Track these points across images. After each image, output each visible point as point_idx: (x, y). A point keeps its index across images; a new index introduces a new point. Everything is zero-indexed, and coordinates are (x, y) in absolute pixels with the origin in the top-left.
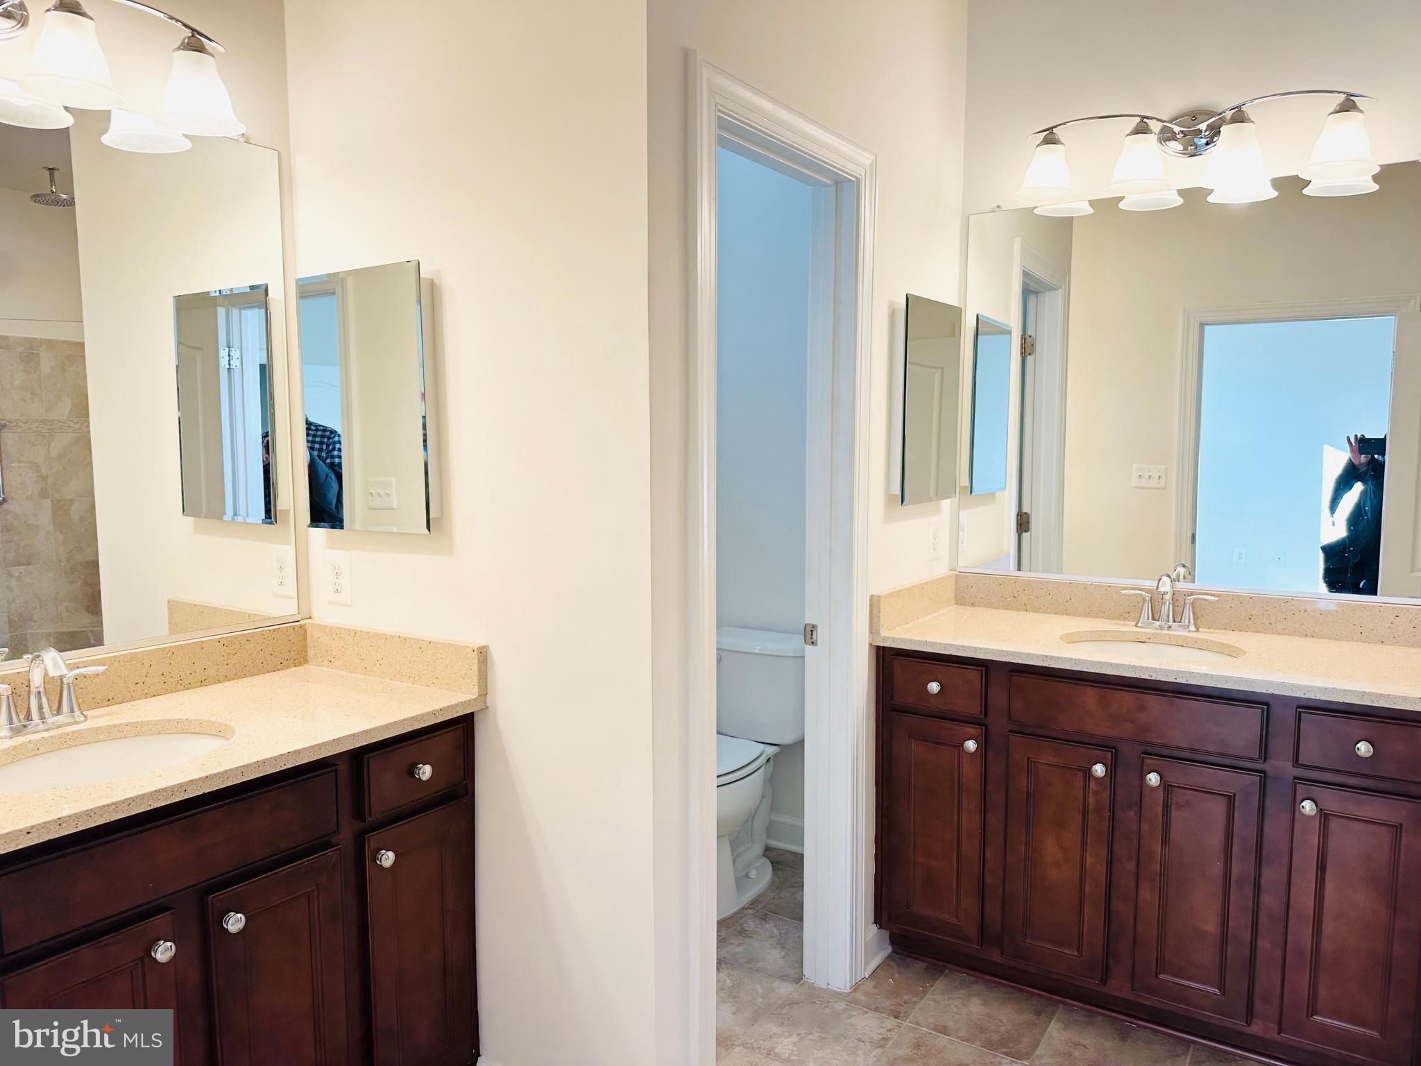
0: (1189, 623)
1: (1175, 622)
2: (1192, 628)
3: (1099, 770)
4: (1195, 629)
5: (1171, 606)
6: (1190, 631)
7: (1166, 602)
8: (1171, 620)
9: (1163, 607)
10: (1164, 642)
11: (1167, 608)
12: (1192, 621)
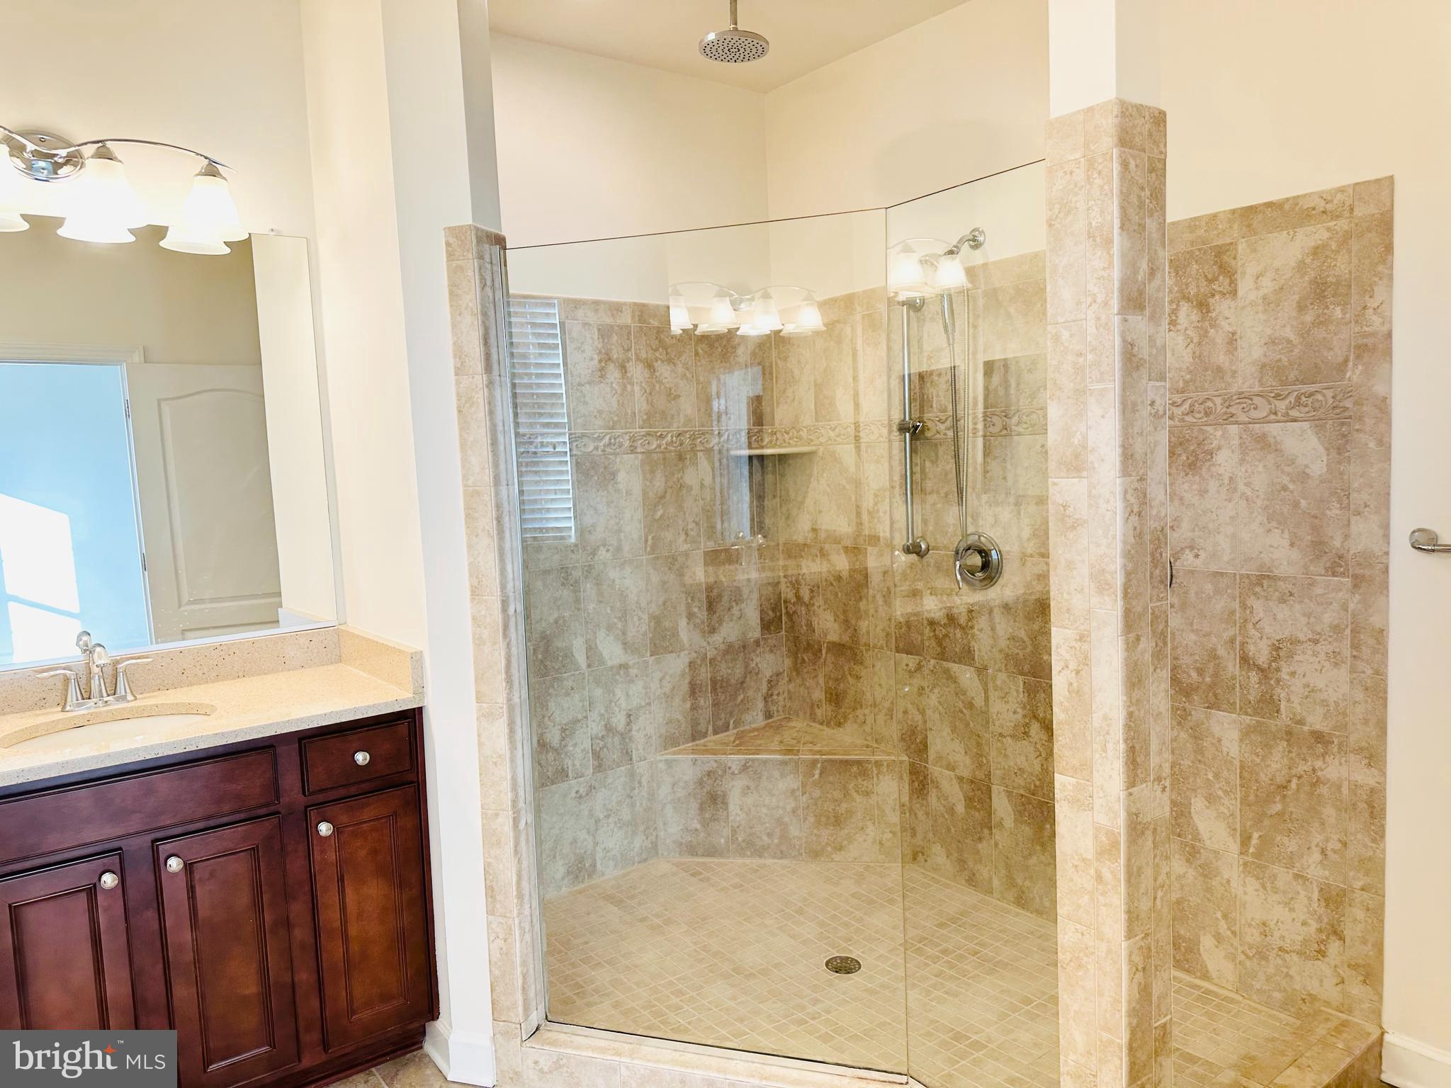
0: (126, 692)
1: (108, 695)
2: (130, 697)
3: (109, 880)
4: (133, 698)
5: (102, 680)
6: (128, 701)
7: (94, 677)
8: (105, 694)
9: (92, 682)
10: (106, 720)
11: (97, 683)
12: (128, 691)
